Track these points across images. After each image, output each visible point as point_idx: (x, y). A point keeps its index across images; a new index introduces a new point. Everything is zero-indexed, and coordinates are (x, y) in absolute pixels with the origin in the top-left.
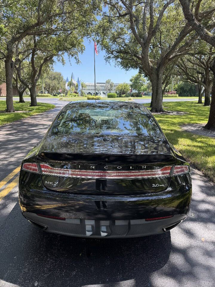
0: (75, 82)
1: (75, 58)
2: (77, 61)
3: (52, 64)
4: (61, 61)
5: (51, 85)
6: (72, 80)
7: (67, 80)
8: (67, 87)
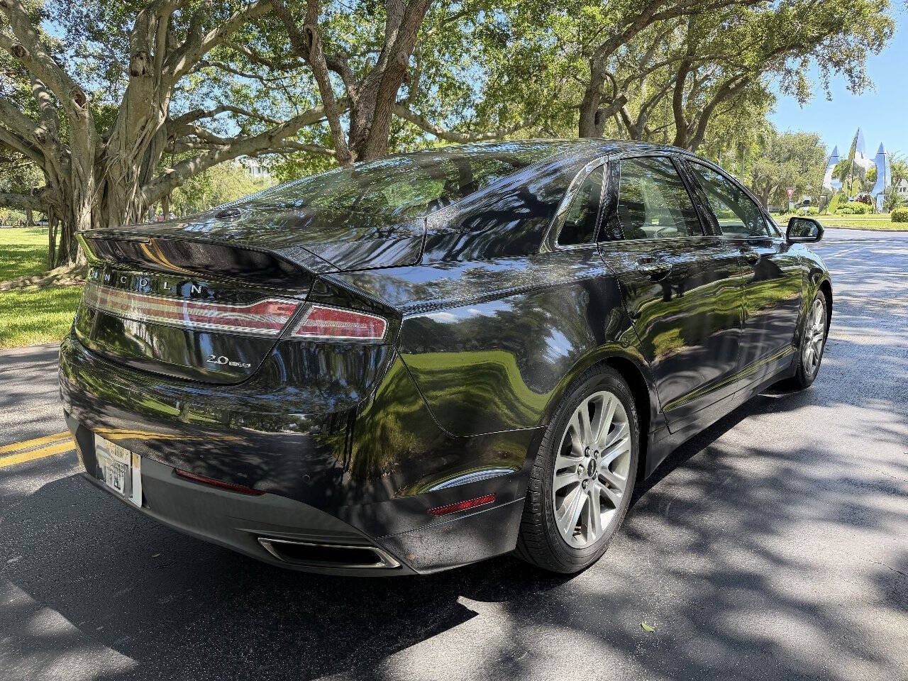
0: (865, 162)
1: (850, 71)
2: (854, 82)
3: (761, 104)
4: (794, 89)
5: (775, 178)
6: (852, 155)
7: (835, 156)
8: (829, 182)
